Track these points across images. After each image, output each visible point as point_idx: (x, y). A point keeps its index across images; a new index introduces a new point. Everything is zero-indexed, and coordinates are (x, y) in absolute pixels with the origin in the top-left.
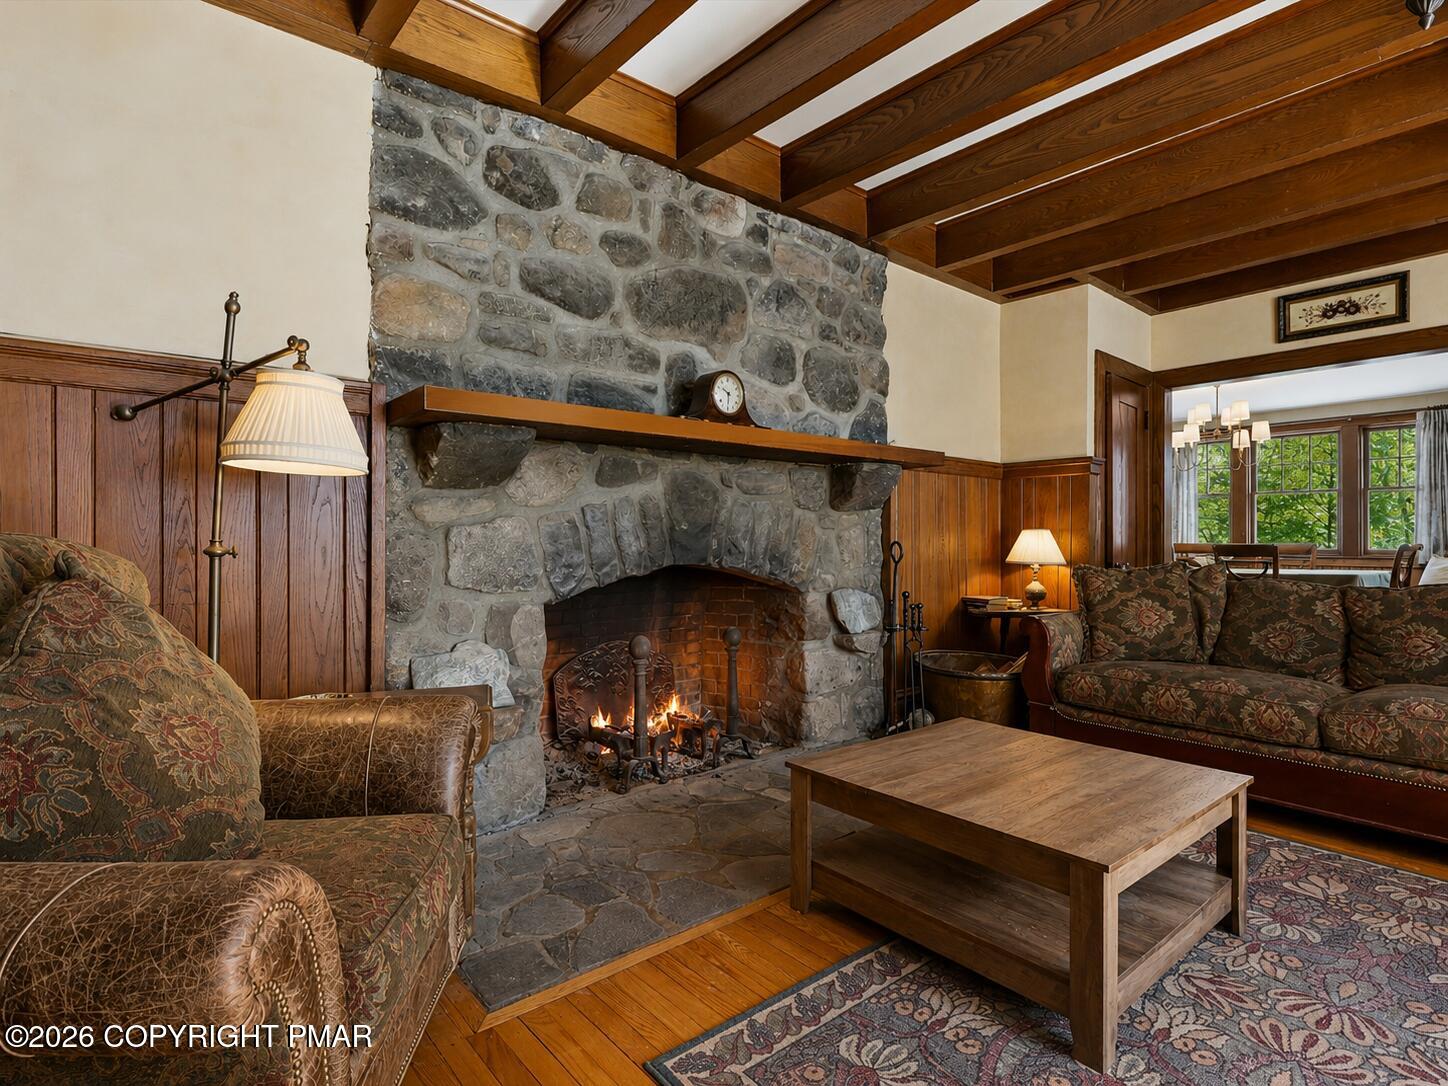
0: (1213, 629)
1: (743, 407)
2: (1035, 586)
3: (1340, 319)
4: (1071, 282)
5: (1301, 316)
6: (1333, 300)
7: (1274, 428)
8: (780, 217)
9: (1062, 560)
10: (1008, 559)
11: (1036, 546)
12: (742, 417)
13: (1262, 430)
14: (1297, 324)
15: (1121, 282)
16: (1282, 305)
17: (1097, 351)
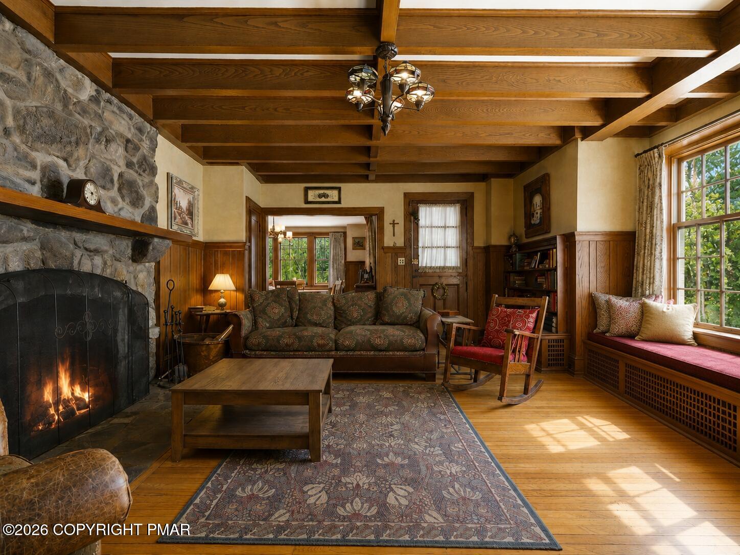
0: (296, 314)
1: (99, 202)
2: (222, 300)
3: (323, 199)
4: (237, 164)
5: (312, 195)
6: (322, 192)
7: (294, 234)
8: (108, 95)
9: (233, 288)
10: (209, 289)
11: (223, 282)
12: (98, 208)
13: (289, 234)
14: (310, 199)
15: (255, 169)
16: (306, 190)
17: (246, 197)
